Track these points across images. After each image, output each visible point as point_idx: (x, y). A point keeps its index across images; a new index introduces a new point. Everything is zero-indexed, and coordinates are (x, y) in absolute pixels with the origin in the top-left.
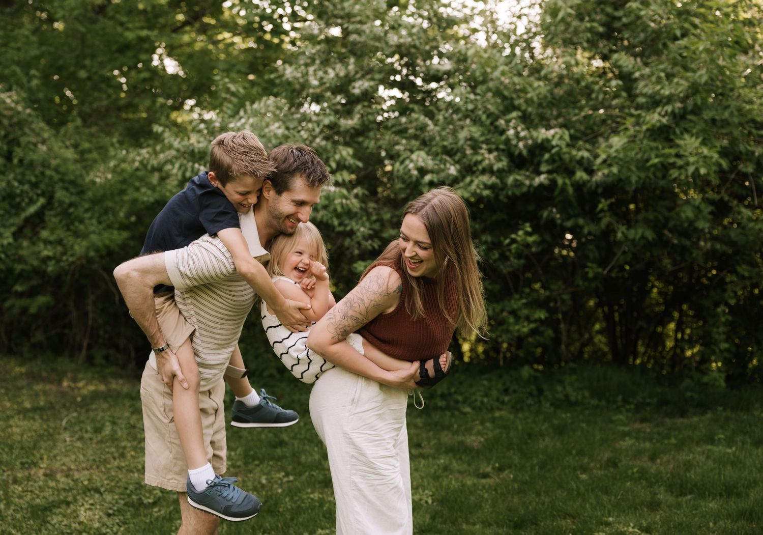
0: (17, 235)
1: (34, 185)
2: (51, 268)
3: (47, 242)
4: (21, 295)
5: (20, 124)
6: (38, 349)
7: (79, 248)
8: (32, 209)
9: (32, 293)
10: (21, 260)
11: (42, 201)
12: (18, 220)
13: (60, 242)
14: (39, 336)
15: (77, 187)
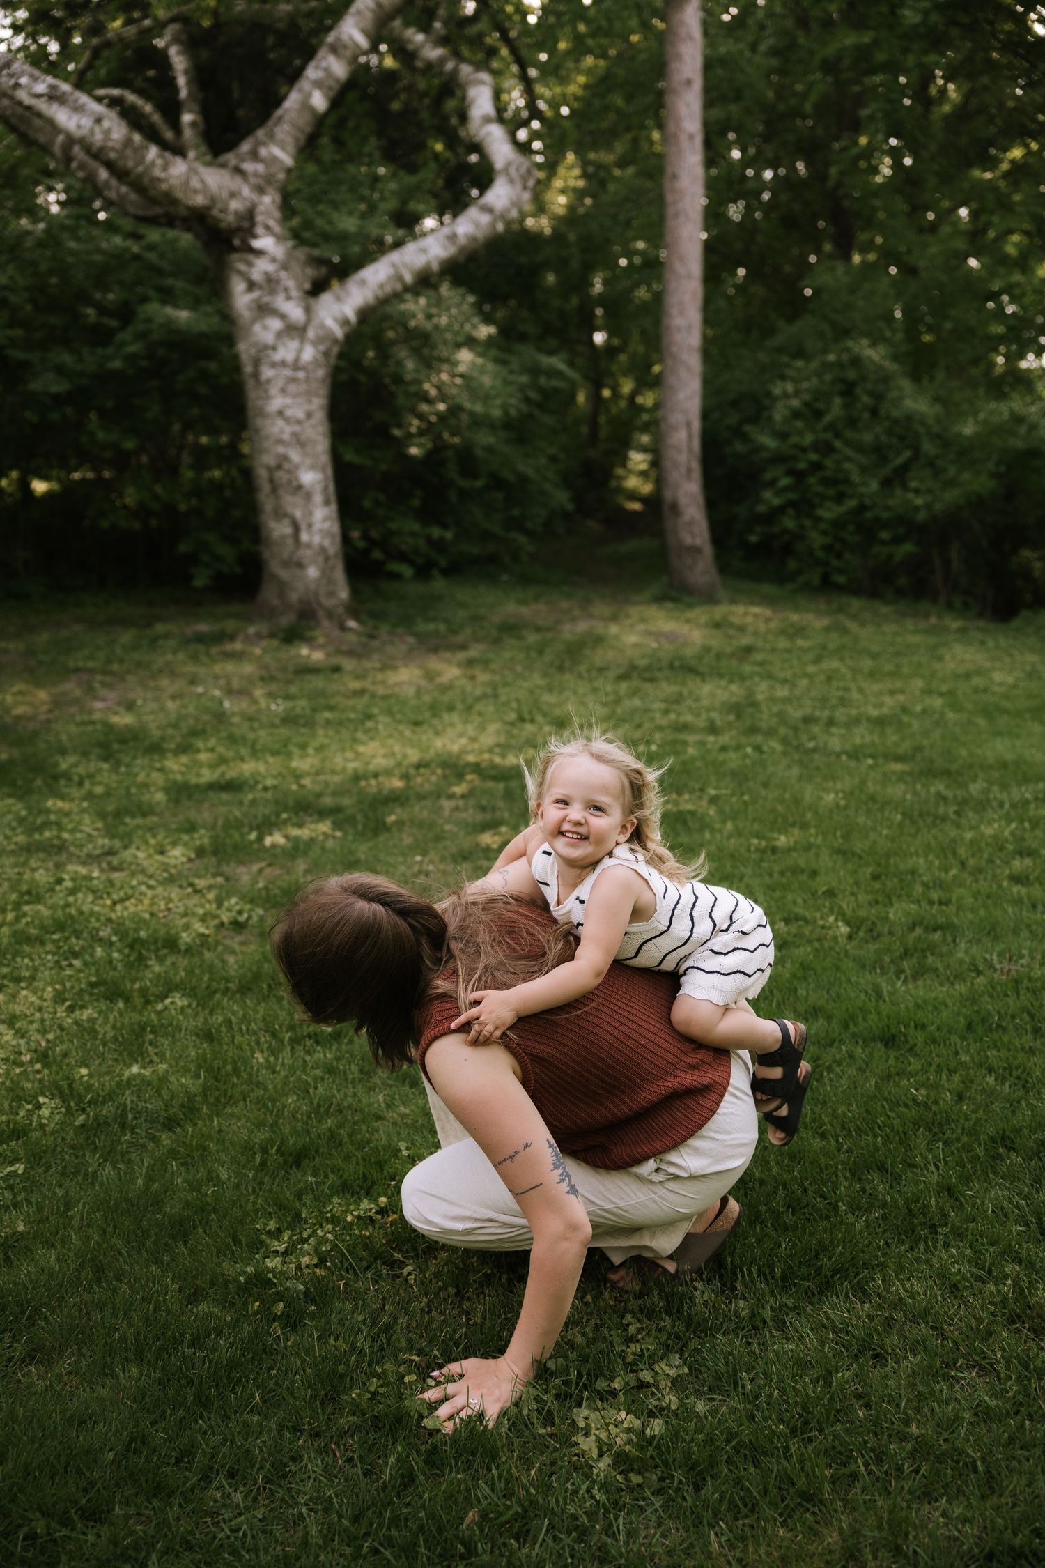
0: (886, 483)
1: (902, 438)
2: (922, 516)
3: (917, 491)
4: (883, 542)
5: (886, 379)
6: (900, 593)
7: (951, 496)
8: (900, 460)
9: (897, 540)
10: (887, 508)
11: (907, 454)
12: (887, 470)
13: (930, 491)
14: (902, 581)
15: (944, 441)
